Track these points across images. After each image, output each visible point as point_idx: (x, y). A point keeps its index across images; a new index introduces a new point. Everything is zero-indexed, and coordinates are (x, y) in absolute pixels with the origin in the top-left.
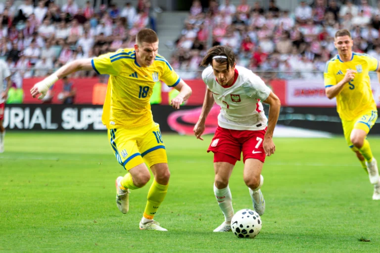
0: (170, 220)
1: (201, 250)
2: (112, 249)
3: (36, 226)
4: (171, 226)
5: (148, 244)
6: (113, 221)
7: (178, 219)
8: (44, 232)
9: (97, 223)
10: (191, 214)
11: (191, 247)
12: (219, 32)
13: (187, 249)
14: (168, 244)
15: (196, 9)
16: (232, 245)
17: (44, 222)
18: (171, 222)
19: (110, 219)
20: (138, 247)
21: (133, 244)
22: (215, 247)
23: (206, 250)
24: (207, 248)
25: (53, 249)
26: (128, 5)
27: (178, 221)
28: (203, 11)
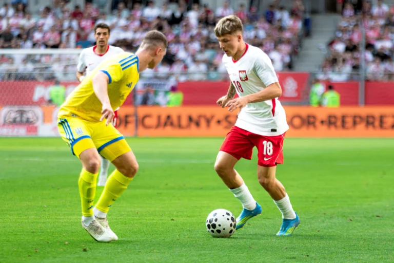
0: (323, 222)
1: (354, 252)
2: (266, 251)
3: (190, 229)
4: (325, 229)
5: (302, 246)
6: (267, 223)
7: (331, 221)
8: (198, 235)
9: (251, 226)
10: (344, 216)
11: (344, 248)
12: (372, 34)
13: (341, 250)
14: (322, 246)
15: (349, 12)
16: (385, 247)
17: (198, 225)
18: (325, 224)
19: (263, 222)
20: (292, 249)
21: (286, 246)
22: (368, 249)
23: (359, 252)
24: (360, 250)
25: (207, 252)
26: (282, 9)
27: (331, 223)
28: (355, 13)
